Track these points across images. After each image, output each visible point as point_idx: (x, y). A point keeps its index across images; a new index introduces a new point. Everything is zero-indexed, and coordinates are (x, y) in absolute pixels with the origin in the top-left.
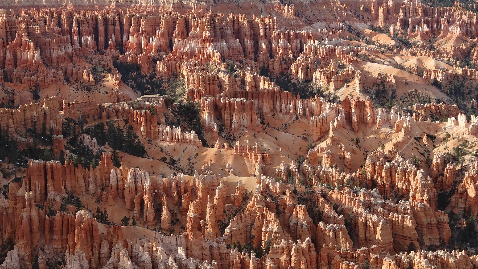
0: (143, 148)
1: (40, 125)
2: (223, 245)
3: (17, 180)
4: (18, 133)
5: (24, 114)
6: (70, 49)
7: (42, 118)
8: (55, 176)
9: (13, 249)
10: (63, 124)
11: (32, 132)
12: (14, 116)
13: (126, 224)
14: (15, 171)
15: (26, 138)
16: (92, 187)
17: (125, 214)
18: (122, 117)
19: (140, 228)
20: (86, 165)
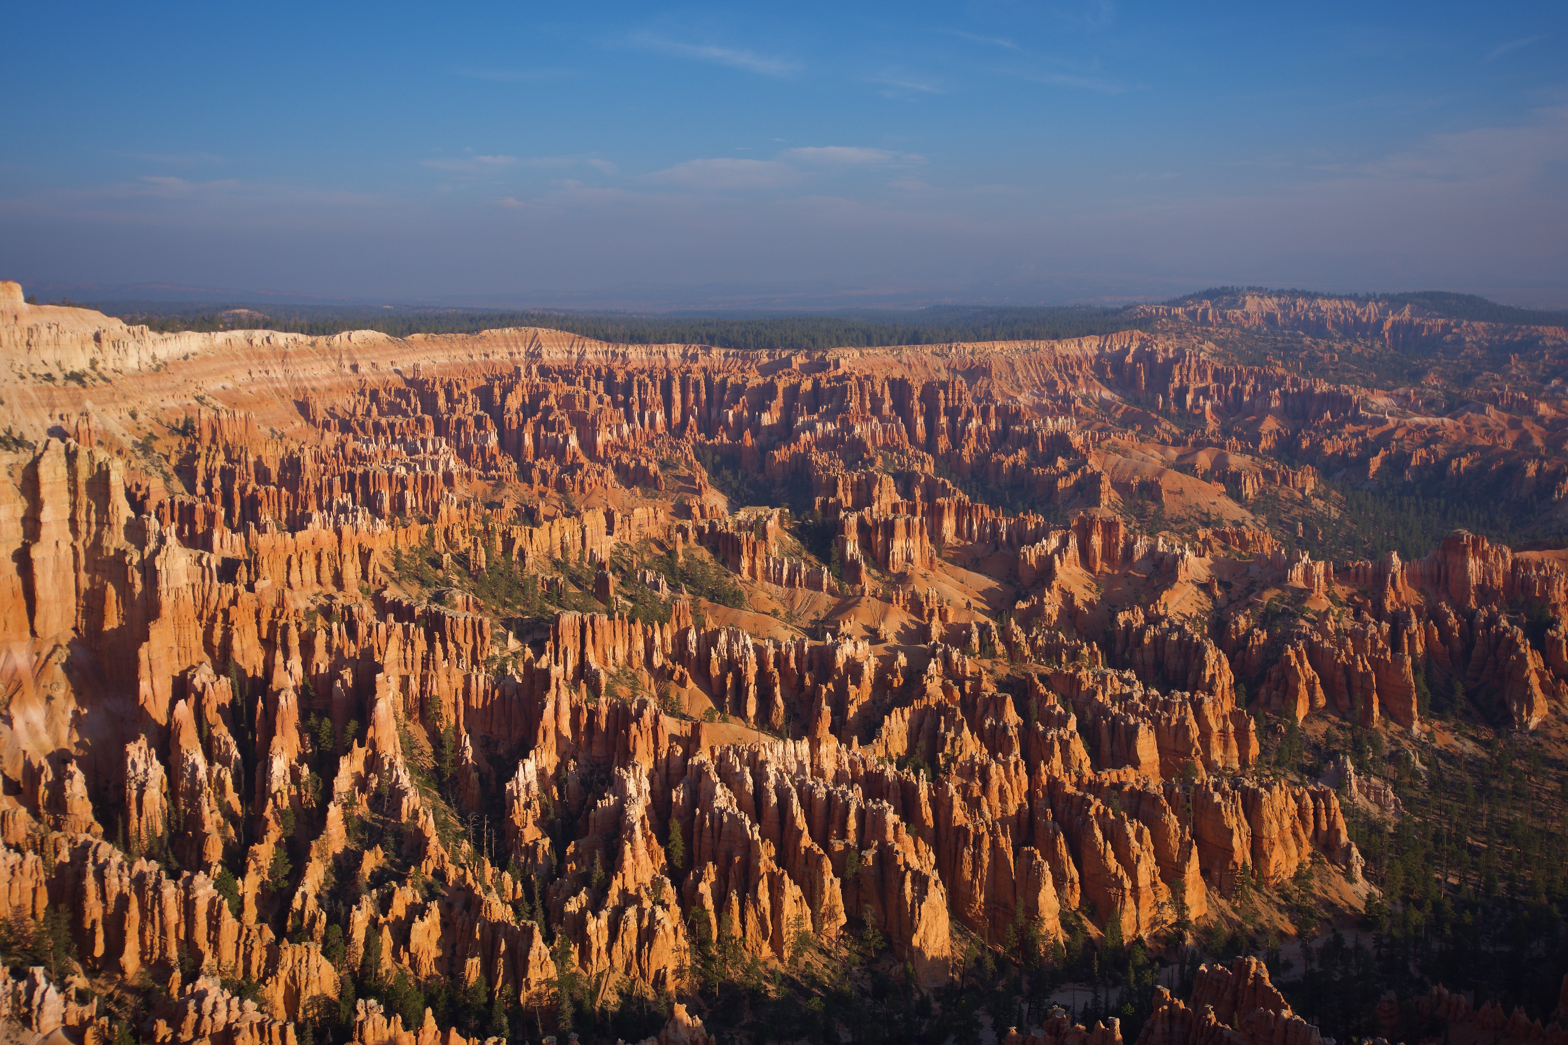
0: (741, 593)
1: (574, 555)
2: (873, 758)
3: (538, 645)
4: (538, 566)
6: (626, 429)
7: (579, 542)
8: (598, 637)
9: (527, 757)
10: (612, 553)
13: (712, 720)
17: (709, 703)
19: (733, 726)
20: (648, 621)
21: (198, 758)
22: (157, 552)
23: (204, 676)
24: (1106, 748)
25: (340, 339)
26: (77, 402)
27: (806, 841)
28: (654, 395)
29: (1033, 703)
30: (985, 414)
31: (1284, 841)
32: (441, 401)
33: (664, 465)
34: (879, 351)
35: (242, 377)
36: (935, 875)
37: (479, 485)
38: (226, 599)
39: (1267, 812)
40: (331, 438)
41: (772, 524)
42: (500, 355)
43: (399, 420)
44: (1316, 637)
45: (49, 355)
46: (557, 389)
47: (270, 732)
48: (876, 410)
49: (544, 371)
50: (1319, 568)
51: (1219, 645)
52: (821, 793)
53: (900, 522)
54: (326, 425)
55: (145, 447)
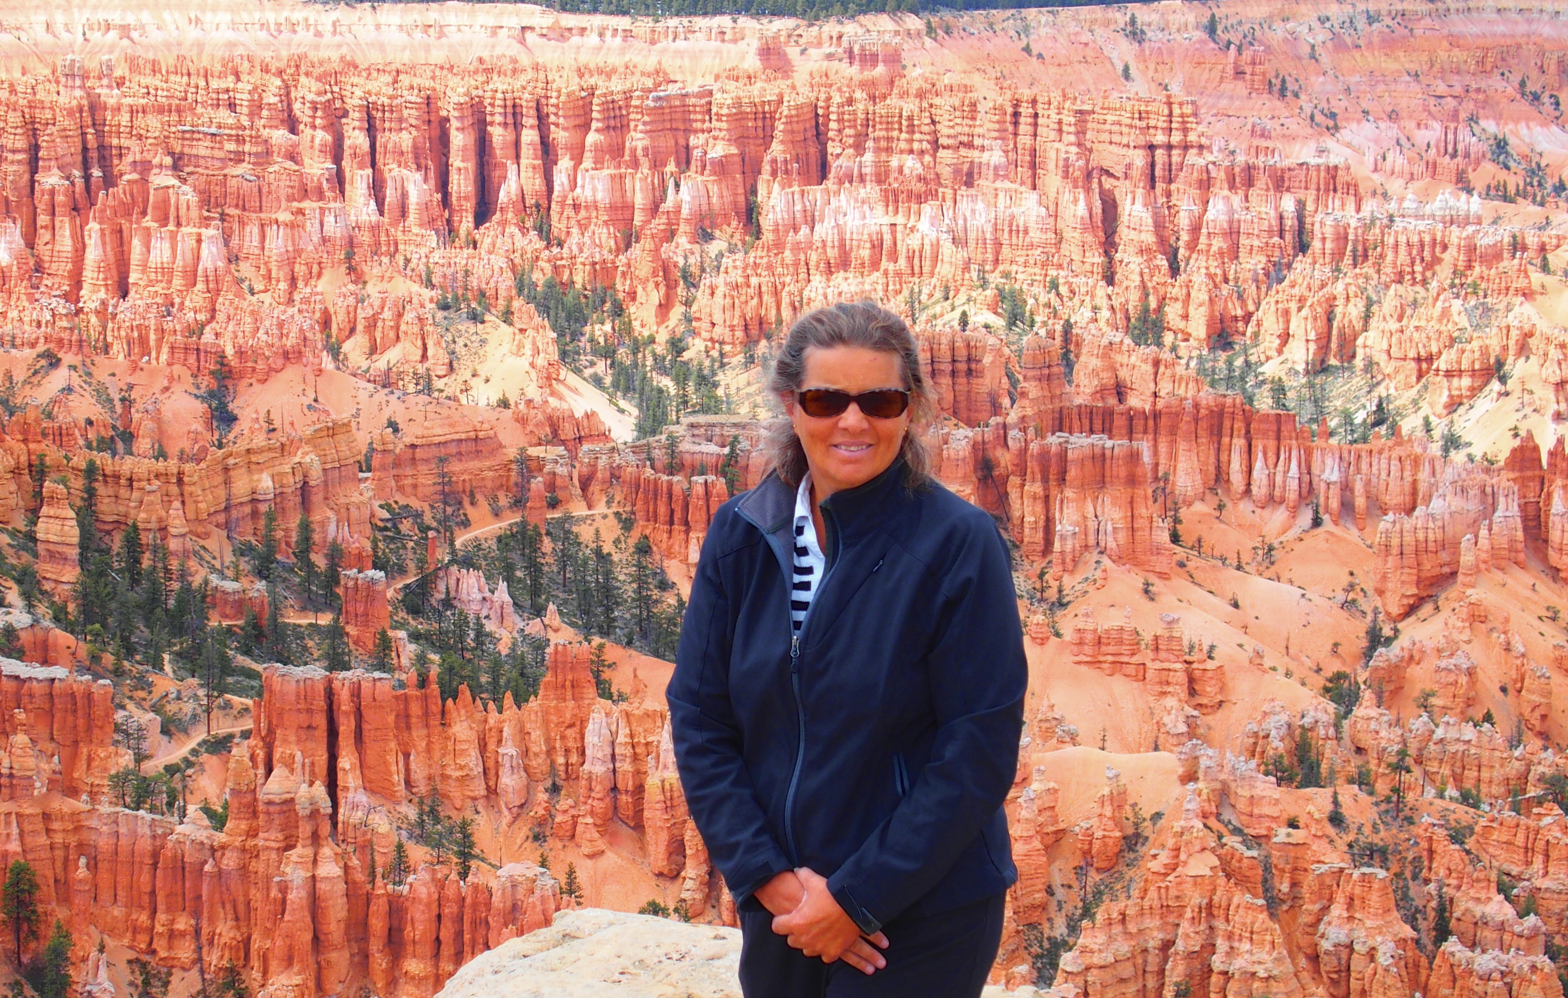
1: (287, 530)
3: (217, 745)
4: (202, 559)
5: (227, 482)
7: (296, 501)
8: (368, 731)
10: (375, 527)
11: (259, 557)
12: (187, 489)
14: (208, 711)
15: (236, 579)
16: (511, 781)
18: (609, 503)
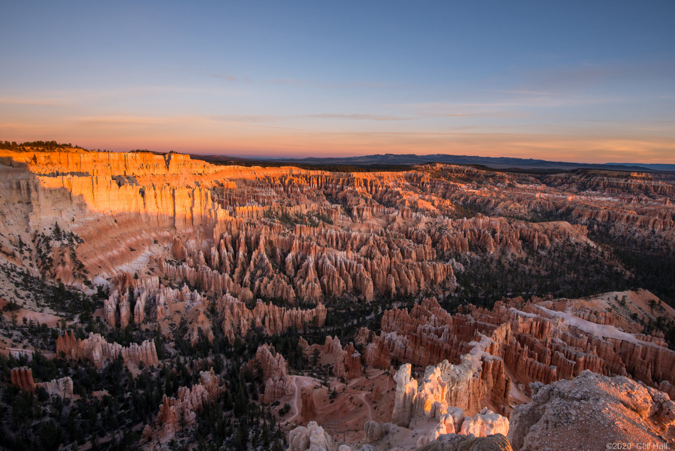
0: (333, 222)
1: (299, 213)
2: (359, 256)
3: (292, 231)
6: (309, 188)
7: (300, 210)
8: (304, 230)
9: (290, 253)
10: (307, 213)
11: (297, 215)
13: (327, 247)
15: (295, 217)
16: (316, 234)
17: (326, 244)
19: (331, 249)
20: (314, 227)
21: (225, 251)
22: (217, 209)
23: (226, 235)
24: (406, 255)
25: (252, 168)
26: (200, 179)
27: (345, 272)
28: (315, 181)
29: (392, 245)
30: (383, 186)
31: (441, 275)
32: (272, 181)
33: (317, 195)
34: (361, 173)
35: (233, 175)
36: (371, 279)
37: (280, 198)
38: (231, 220)
39: (438, 269)
40: (250, 188)
41: (339, 208)
42: (284, 172)
43: (264, 185)
44: (449, 234)
45: (195, 170)
46: (296, 180)
47: (239, 246)
48: (360, 185)
49: (293, 175)
50: (450, 220)
51: (429, 235)
52: (348, 263)
53: (365, 208)
54: (249, 185)
55: (214, 189)
